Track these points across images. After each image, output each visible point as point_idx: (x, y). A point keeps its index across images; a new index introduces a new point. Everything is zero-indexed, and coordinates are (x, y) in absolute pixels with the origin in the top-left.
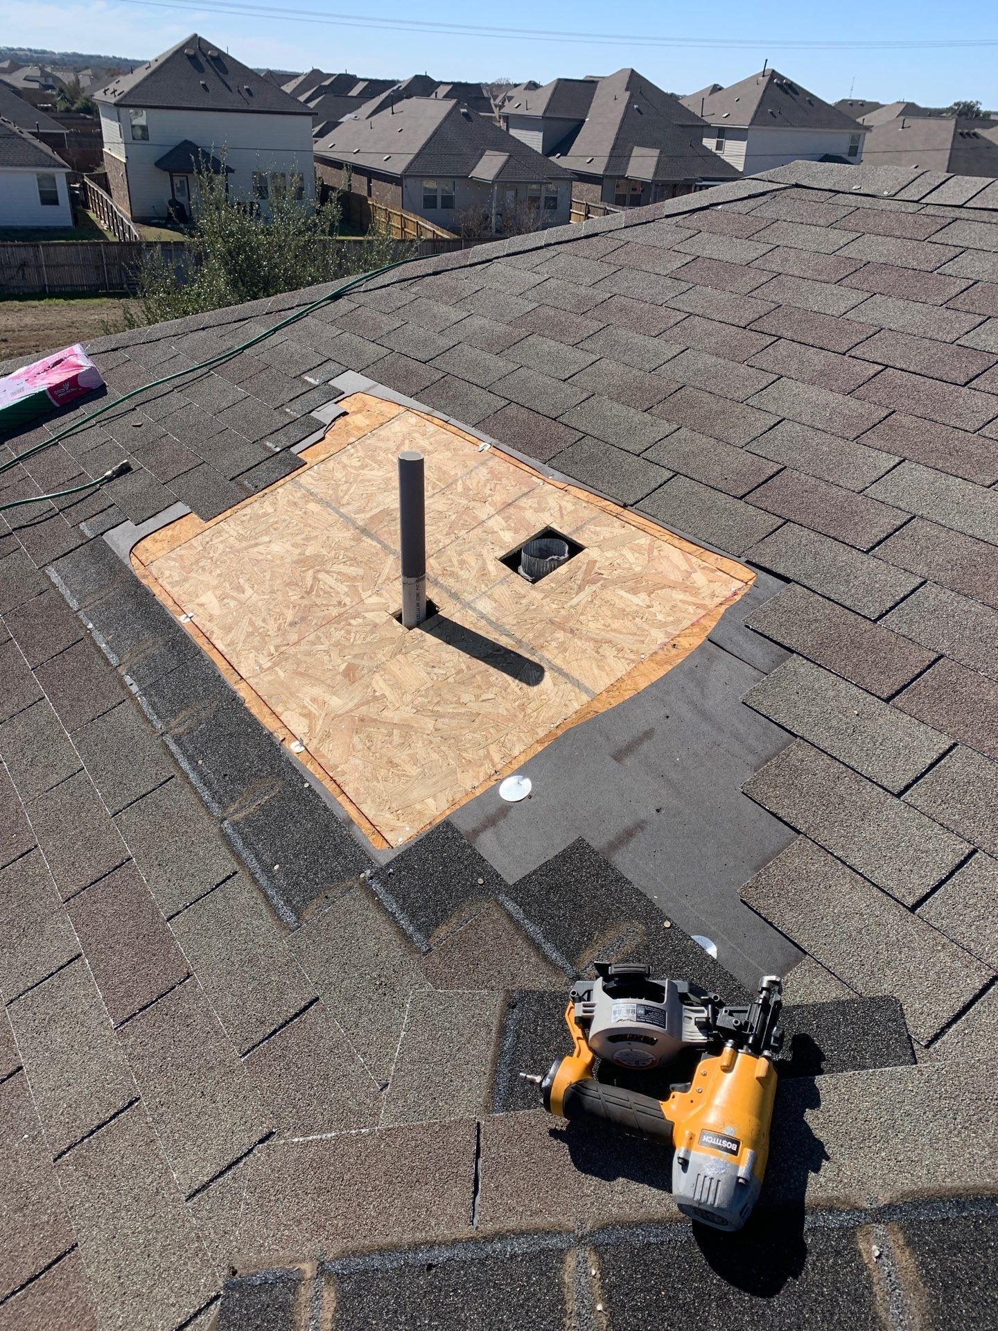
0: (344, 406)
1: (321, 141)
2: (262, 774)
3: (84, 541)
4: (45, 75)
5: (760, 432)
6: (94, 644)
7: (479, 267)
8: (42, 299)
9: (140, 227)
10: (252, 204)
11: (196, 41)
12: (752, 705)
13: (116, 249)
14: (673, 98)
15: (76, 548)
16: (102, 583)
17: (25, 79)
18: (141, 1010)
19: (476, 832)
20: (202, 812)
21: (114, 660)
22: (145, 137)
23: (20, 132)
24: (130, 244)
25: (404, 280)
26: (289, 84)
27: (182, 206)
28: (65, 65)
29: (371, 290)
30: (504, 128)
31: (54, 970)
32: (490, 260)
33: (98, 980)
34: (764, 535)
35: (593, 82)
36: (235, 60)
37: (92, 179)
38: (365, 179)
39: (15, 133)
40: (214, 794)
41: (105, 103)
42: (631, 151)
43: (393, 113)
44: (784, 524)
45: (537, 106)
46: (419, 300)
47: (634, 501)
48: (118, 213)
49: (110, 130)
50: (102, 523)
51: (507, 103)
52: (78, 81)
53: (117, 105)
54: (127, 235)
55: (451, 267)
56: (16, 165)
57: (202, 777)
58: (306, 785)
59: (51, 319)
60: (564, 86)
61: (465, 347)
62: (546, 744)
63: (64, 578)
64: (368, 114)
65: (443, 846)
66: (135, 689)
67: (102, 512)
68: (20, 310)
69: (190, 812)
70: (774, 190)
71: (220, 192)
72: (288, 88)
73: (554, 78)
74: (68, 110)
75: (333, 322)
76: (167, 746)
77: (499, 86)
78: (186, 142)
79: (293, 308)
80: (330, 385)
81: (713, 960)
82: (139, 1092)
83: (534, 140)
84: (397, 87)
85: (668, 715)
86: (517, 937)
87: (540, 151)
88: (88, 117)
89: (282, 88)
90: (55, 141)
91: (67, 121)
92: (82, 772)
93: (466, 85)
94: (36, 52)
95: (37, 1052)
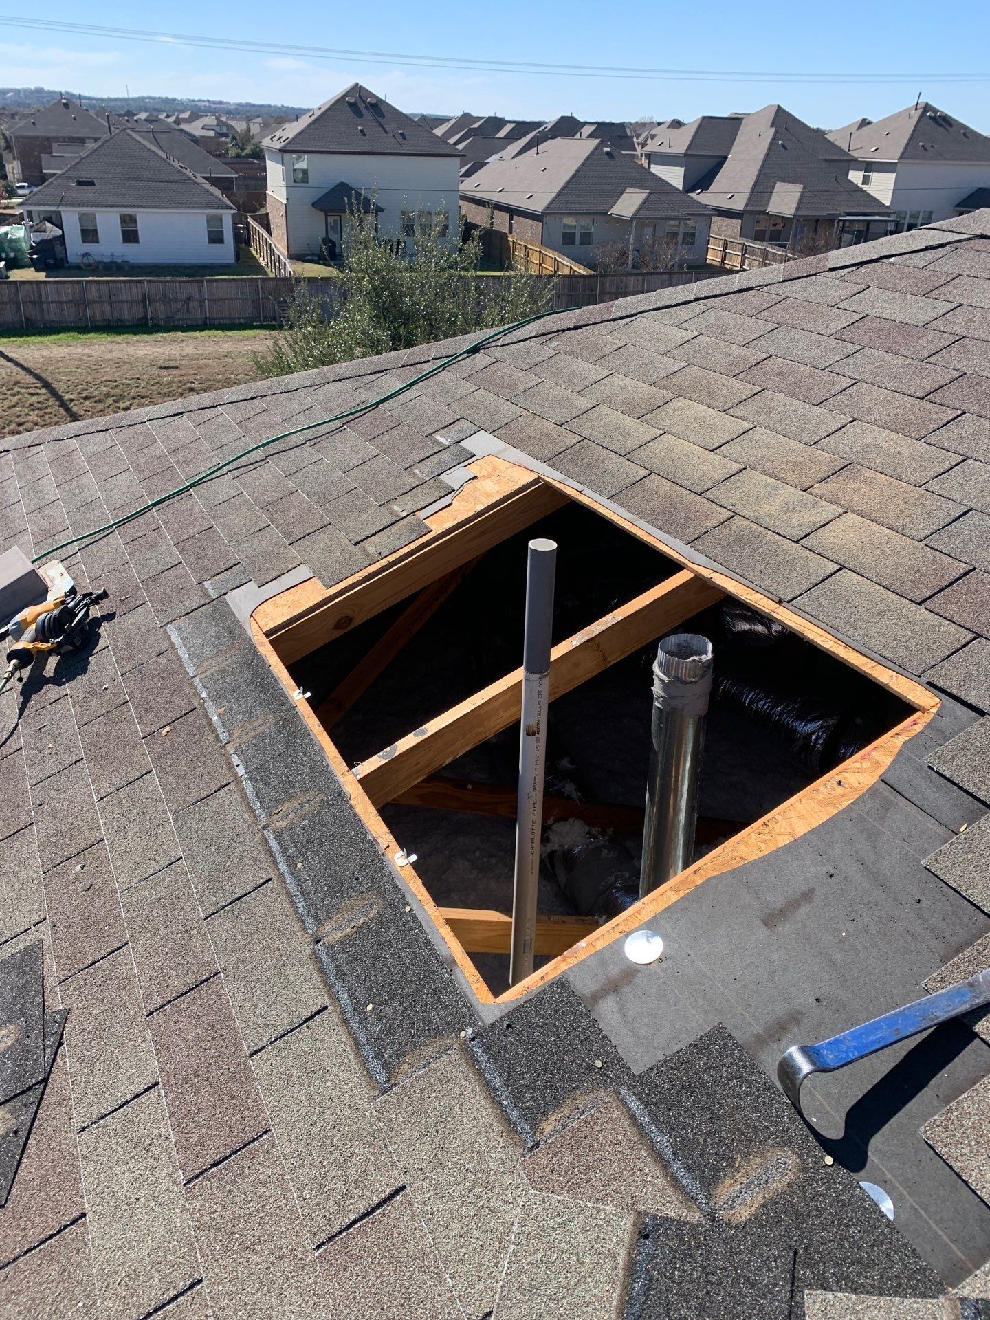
0: (474, 470)
1: (467, 180)
2: (362, 889)
3: (207, 601)
4: (220, 123)
5: (942, 523)
6: (206, 716)
7: (624, 321)
8: (203, 330)
9: (295, 263)
10: (399, 242)
11: (357, 90)
12: (938, 873)
13: (271, 285)
14: (819, 133)
15: (199, 608)
16: (220, 648)
17: (202, 128)
18: (213, 1166)
19: (597, 997)
20: (296, 927)
21: (224, 736)
22: (305, 180)
23: (195, 177)
24: (285, 280)
25: (543, 335)
26: (441, 127)
27: (334, 244)
28: (239, 114)
29: (508, 344)
30: (646, 166)
31: (129, 1097)
32: (635, 315)
33: (172, 1119)
34: (950, 652)
35: (737, 119)
36: (391, 106)
37: (255, 219)
38: (507, 216)
39: (190, 179)
40: (310, 905)
41: (271, 150)
42: (774, 187)
43: (538, 153)
44: (975, 639)
45: (680, 143)
46: (557, 356)
47: (792, 597)
48: (276, 251)
49: (275, 173)
50: (226, 582)
51: (649, 141)
52: (249, 129)
53: (282, 151)
54: (282, 271)
55: (594, 321)
56: (189, 207)
57: (300, 882)
58: (408, 909)
59: (210, 349)
60: (708, 124)
61: (604, 409)
62: (682, 894)
63: (184, 639)
64: (513, 155)
65: (557, 1011)
66: (241, 771)
67: (226, 570)
68: (182, 341)
69: (284, 925)
70: (955, 241)
71: (369, 232)
72: (439, 132)
73: (700, 116)
74: (238, 156)
75: (468, 378)
76: (267, 842)
77: (643, 125)
78: (342, 184)
79: (428, 361)
80: (461, 446)
81: (889, 1220)
82: (201, 1273)
83: (674, 176)
84: (543, 128)
85: (832, 872)
86: (640, 1146)
87: (680, 187)
88: (256, 161)
89: (434, 131)
90: (224, 184)
91: (237, 166)
92: (180, 862)
93: (611, 125)
94: (214, 103)
95: (102, 1198)
